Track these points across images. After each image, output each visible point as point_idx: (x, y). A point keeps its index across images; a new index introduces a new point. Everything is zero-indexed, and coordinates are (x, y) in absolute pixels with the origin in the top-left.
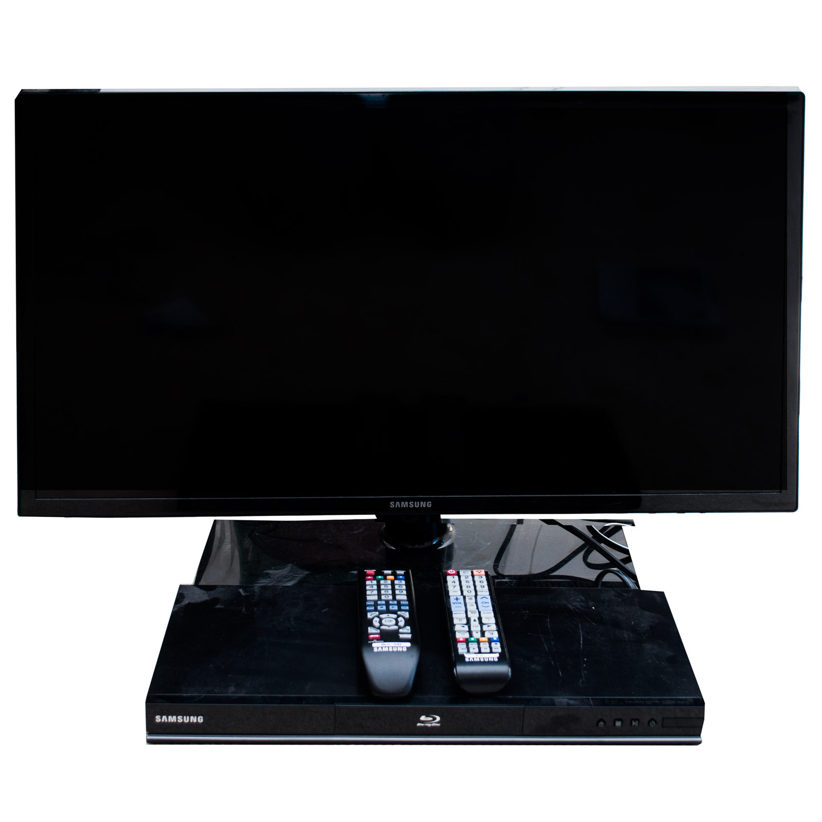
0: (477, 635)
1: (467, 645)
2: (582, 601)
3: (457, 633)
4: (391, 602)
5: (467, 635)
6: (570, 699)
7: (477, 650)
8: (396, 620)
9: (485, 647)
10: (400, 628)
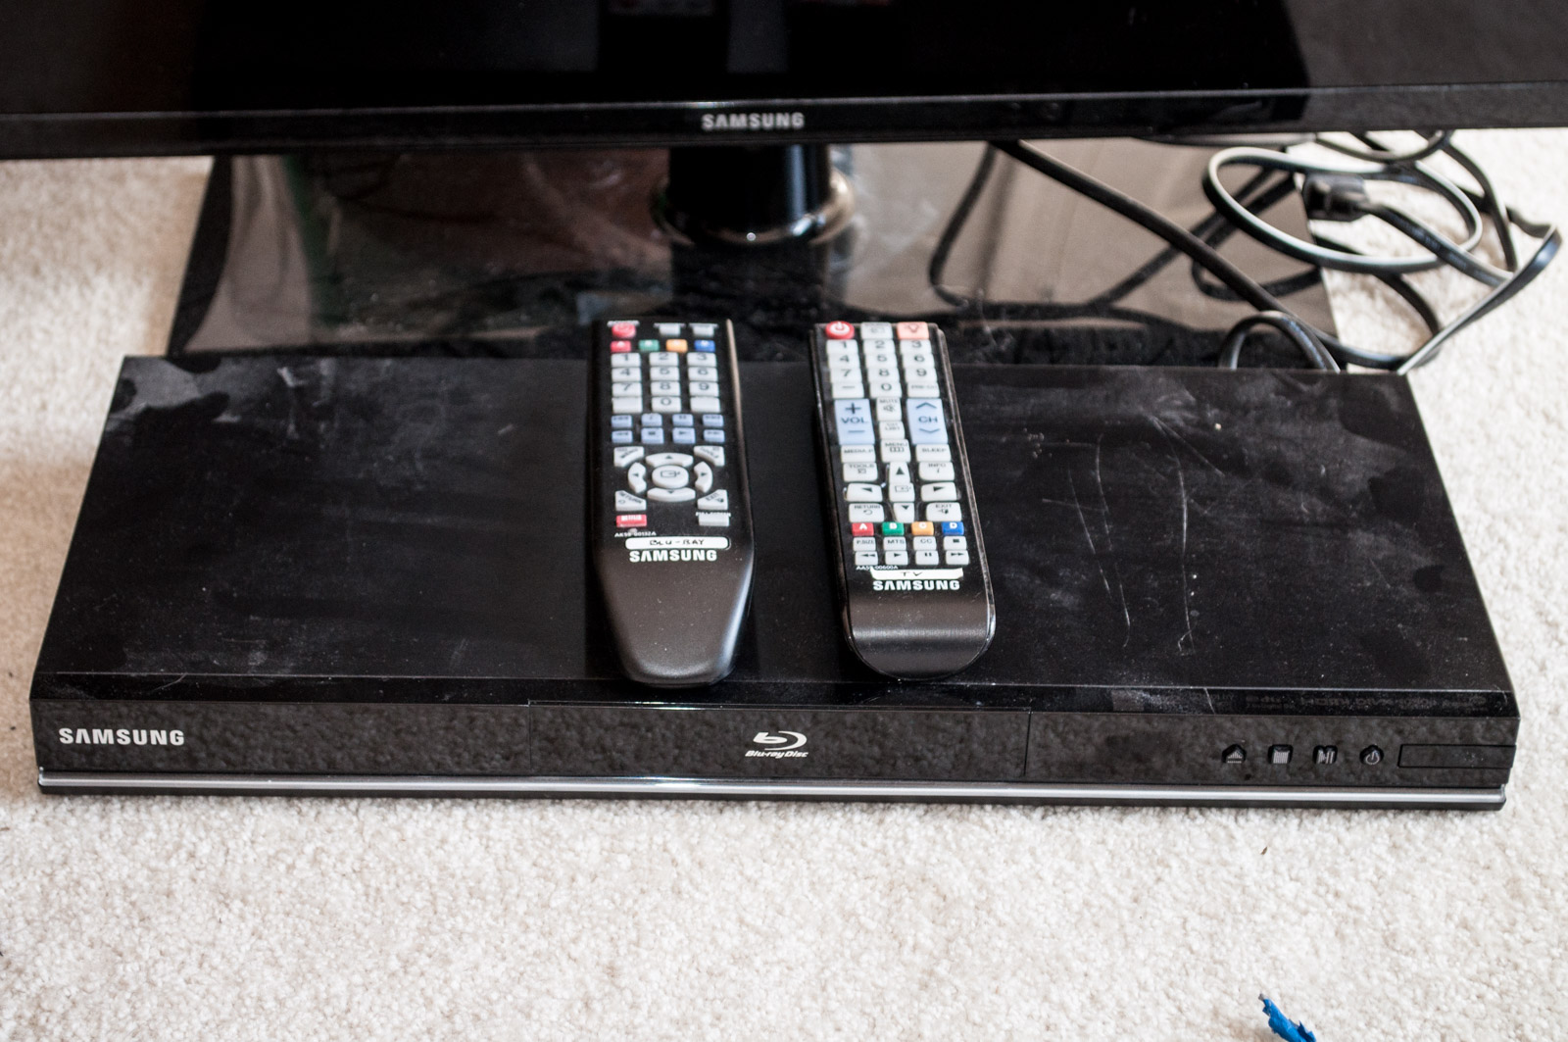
0: (905, 515)
1: (880, 544)
2: (1187, 407)
3: (851, 507)
4: (676, 419)
5: (878, 515)
6: (1153, 692)
7: (904, 560)
8: (691, 470)
9: (926, 549)
10: (700, 494)
